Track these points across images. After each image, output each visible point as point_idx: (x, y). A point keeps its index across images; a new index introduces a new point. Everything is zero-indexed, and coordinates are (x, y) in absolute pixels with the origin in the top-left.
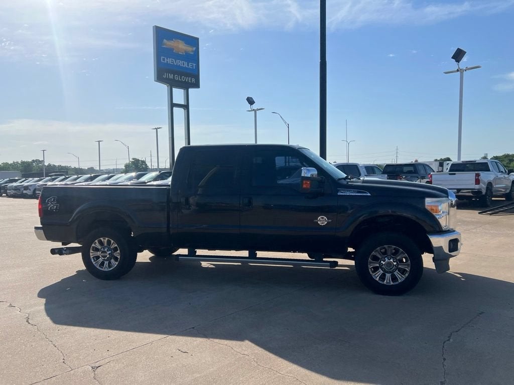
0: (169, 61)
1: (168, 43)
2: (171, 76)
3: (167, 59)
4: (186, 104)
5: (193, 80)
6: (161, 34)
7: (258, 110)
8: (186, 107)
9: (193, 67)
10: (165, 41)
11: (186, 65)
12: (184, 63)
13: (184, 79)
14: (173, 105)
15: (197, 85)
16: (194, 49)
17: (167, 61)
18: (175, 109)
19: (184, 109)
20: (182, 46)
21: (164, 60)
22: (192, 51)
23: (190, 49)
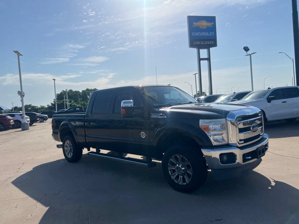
0: (197, 34)
1: (196, 24)
2: (199, 43)
3: (196, 33)
4: (208, 58)
5: (213, 42)
6: (192, 20)
7: (252, 54)
8: (209, 59)
9: (212, 35)
10: (194, 23)
11: (207, 34)
12: (206, 33)
13: (206, 43)
14: (200, 59)
15: (215, 45)
16: (213, 23)
17: (196, 35)
18: (201, 62)
19: (208, 61)
20: (204, 24)
21: (194, 34)
22: (211, 25)
23: (210, 24)
